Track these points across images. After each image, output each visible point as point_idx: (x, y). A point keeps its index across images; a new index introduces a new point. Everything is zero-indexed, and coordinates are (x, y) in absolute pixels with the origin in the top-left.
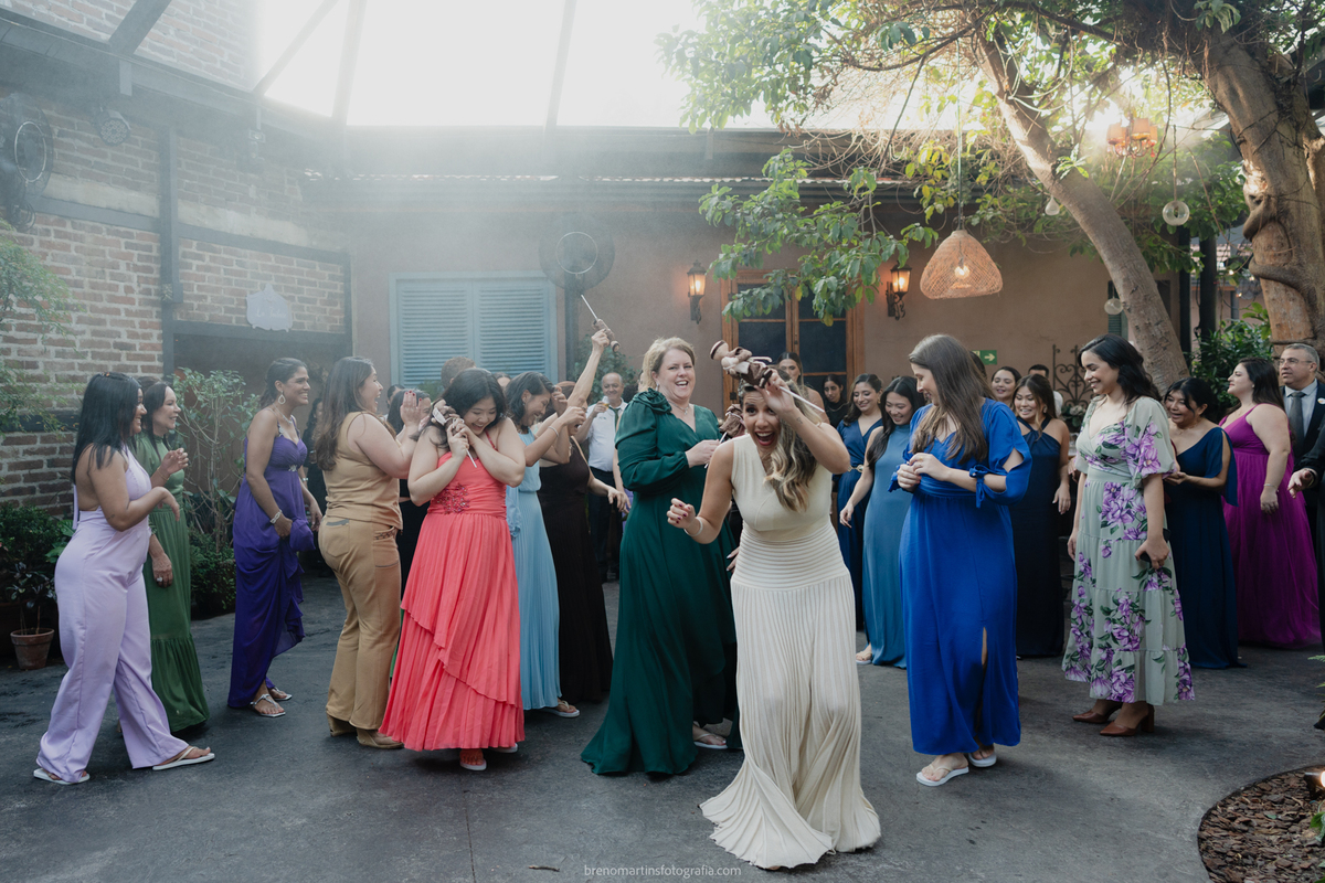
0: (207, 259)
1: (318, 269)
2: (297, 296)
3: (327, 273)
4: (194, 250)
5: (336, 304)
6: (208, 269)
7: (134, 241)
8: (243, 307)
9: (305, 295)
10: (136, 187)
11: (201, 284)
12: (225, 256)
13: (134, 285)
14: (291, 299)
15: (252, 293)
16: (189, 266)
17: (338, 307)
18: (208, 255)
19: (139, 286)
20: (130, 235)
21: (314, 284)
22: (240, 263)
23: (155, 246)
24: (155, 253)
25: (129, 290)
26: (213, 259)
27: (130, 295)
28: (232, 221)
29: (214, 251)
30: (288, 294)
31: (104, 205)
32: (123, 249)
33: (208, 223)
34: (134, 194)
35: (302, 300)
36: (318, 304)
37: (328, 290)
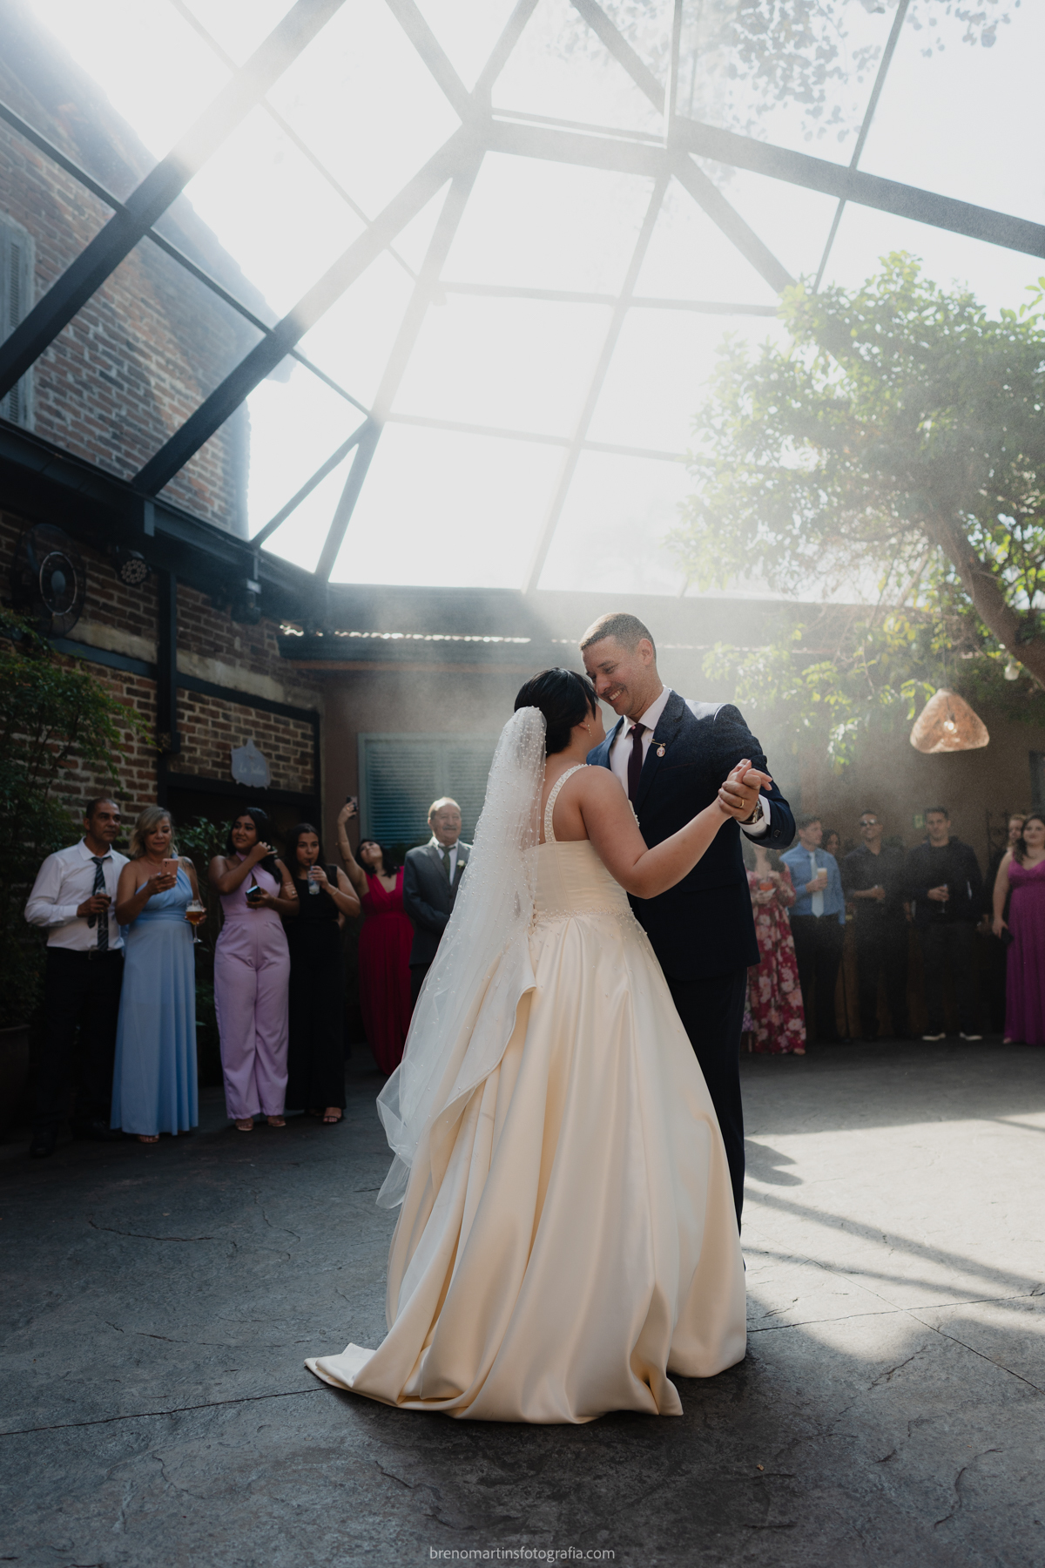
0: (198, 710)
1: (292, 727)
2: (274, 753)
3: (300, 731)
4: (185, 699)
5: (306, 764)
6: (198, 720)
7: (135, 687)
8: (228, 762)
9: (281, 752)
10: (136, 631)
11: (191, 735)
12: (214, 708)
13: (133, 732)
14: (268, 755)
15: (235, 747)
16: (182, 716)
17: (309, 767)
18: (198, 705)
19: (138, 733)
20: (131, 680)
21: (287, 742)
22: (226, 717)
23: (152, 692)
24: (152, 701)
25: (129, 737)
26: (203, 710)
27: (130, 743)
28: (220, 672)
29: (203, 701)
30: (266, 751)
31: (109, 646)
32: (125, 695)
33: (199, 673)
34: (135, 639)
35: (279, 757)
36: (292, 763)
37: (300, 749)
